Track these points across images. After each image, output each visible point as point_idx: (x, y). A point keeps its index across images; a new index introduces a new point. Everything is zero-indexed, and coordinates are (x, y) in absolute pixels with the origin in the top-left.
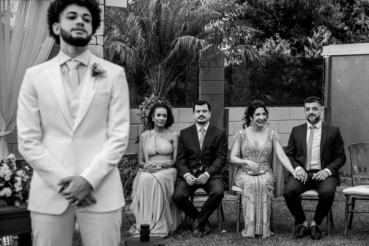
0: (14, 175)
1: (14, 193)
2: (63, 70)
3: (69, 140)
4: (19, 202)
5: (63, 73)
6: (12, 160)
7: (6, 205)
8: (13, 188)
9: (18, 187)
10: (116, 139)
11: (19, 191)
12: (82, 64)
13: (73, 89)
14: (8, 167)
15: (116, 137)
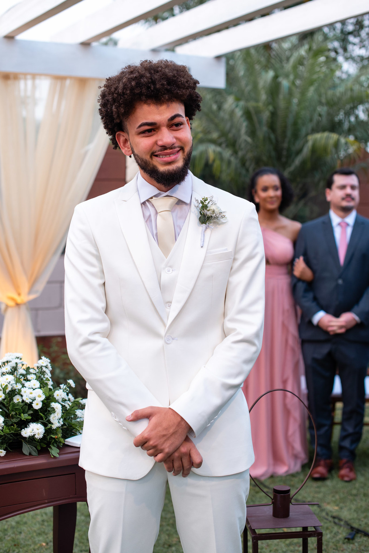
0: (49, 400)
1: (49, 431)
2: (147, 214)
3: (159, 343)
4: (58, 447)
5: (148, 219)
6: (44, 369)
7: (34, 453)
8: (46, 423)
9: (56, 420)
10: (240, 337)
11: (58, 428)
12: (180, 202)
13: (166, 250)
14: (38, 384)
15: (238, 334)
